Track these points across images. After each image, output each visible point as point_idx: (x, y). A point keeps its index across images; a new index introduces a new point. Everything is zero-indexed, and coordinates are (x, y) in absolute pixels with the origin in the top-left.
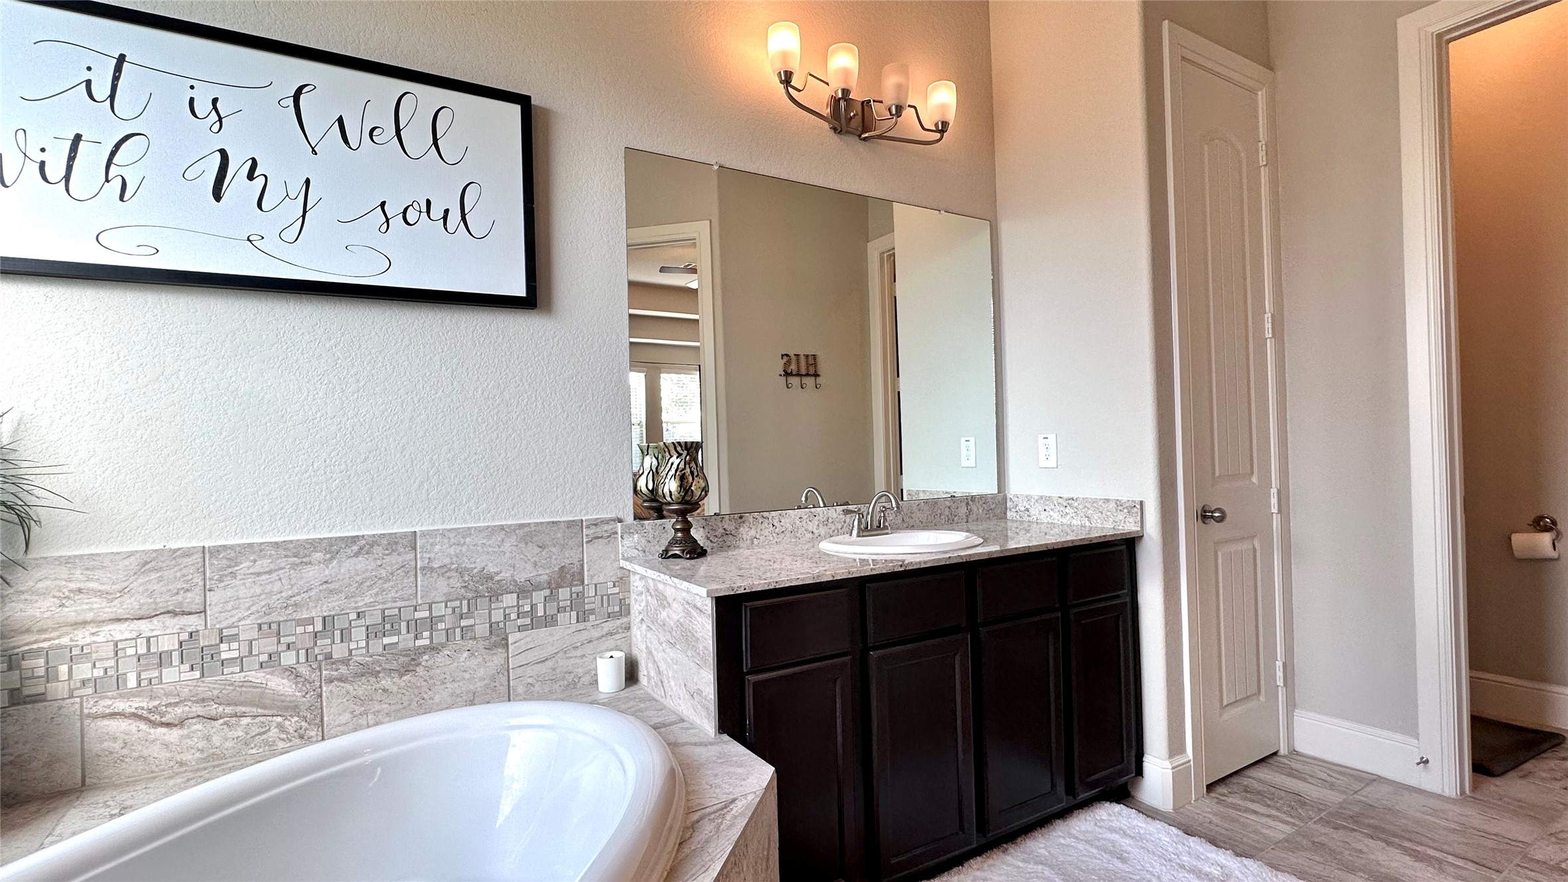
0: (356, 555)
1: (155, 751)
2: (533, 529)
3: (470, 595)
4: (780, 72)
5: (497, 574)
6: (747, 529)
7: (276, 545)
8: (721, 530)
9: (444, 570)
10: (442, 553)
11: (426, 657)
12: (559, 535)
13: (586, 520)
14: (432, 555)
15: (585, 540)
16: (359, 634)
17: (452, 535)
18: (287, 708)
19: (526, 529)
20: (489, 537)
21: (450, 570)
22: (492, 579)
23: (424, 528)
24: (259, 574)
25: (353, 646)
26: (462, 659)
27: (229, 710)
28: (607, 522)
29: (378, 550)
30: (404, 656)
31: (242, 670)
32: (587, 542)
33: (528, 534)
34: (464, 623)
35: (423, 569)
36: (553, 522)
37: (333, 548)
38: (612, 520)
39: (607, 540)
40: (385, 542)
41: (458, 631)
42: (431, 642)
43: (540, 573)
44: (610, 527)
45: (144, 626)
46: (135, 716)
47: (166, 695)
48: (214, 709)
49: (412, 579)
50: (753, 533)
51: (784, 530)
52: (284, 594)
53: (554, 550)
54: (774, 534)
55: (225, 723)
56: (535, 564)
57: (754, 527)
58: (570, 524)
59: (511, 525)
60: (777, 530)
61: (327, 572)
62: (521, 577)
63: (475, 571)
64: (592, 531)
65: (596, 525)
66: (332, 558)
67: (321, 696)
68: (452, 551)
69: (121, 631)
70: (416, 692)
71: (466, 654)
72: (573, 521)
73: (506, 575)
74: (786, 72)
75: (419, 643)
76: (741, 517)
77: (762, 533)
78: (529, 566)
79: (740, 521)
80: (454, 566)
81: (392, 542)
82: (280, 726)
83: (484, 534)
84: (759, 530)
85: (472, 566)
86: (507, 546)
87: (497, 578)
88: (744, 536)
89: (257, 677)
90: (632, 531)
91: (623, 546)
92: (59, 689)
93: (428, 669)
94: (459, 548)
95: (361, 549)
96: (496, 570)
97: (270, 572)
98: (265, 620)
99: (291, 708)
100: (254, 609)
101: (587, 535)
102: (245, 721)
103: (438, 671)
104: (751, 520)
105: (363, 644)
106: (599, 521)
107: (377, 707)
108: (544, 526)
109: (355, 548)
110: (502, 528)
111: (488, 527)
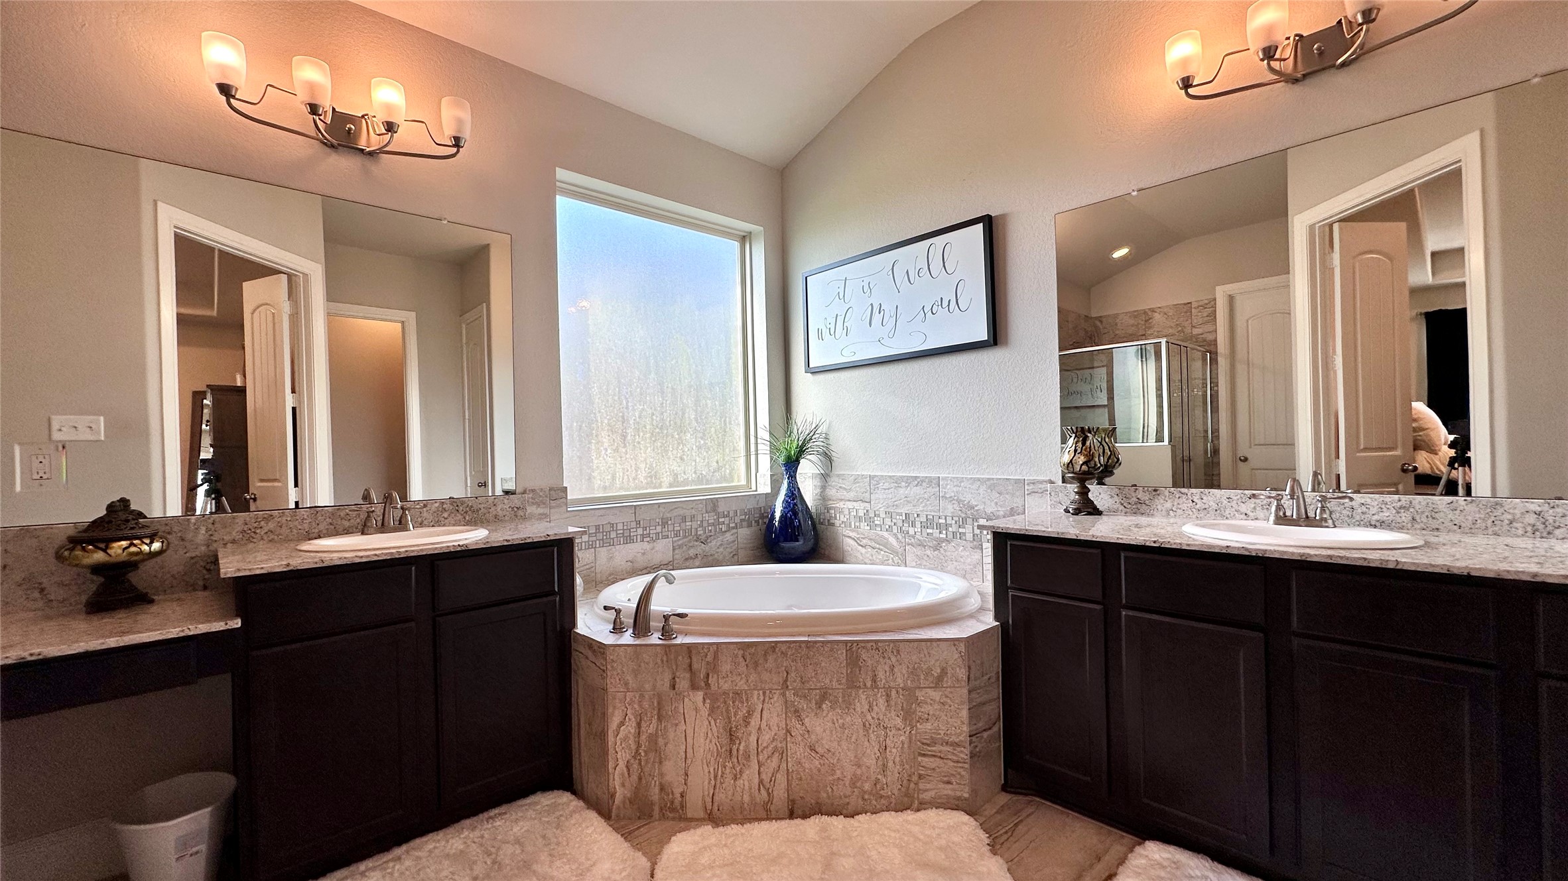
0: (916, 486)
1: (859, 555)
2: (995, 482)
3: (963, 515)
5: (976, 506)
7: (890, 477)
9: (951, 499)
10: (950, 490)
11: (944, 544)
12: (1010, 488)
13: (1027, 480)
14: (946, 491)
15: (1026, 493)
16: (918, 525)
17: (955, 480)
18: (894, 552)
19: (992, 482)
20: (972, 484)
21: (954, 500)
22: (974, 508)
23: (944, 476)
24: (885, 489)
25: (916, 530)
26: (960, 550)
27: (878, 546)
28: (1041, 482)
29: (924, 484)
30: (935, 541)
31: (881, 530)
32: (1028, 494)
33: (993, 485)
34: (961, 530)
35: (942, 497)
36: (1007, 479)
37: (910, 480)
38: (1046, 482)
39: (1040, 495)
40: (927, 480)
41: (958, 534)
42: (947, 537)
43: (1000, 509)
44: (1044, 486)
45: (855, 504)
46: (854, 539)
47: (862, 534)
48: (873, 544)
49: (938, 501)
50: (1168, 505)
52: (893, 500)
53: (1007, 496)
54: (1194, 510)
55: (877, 551)
56: (996, 503)
57: (1169, 501)
58: (1017, 481)
59: (983, 478)
61: (906, 492)
62: (989, 510)
63: (965, 502)
64: (1031, 487)
65: (1033, 483)
66: (908, 486)
67: (905, 550)
68: (955, 489)
69: (850, 505)
70: (940, 561)
71: (962, 548)
72: (1019, 479)
73: (981, 507)
74: (1183, 80)
75: (941, 536)
76: (1155, 490)
78: (993, 504)
79: (1154, 493)
80: (956, 498)
81: (930, 481)
82: (892, 559)
83: (970, 482)
85: (964, 499)
86: (981, 491)
87: (976, 508)
89: (886, 534)
90: (1057, 490)
91: (1050, 500)
92: (837, 523)
93: (945, 551)
94: (958, 488)
95: (918, 483)
96: (976, 504)
97: (888, 489)
98: (887, 510)
99: (895, 552)
100: (884, 504)
101: (1028, 490)
102: (882, 553)
103: (949, 553)
105: (919, 530)
106: (1036, 481)
107: (925, 563)
108: (1001, 480)
109: (916, 482)
110: (979, 479)
111: (971, 478)
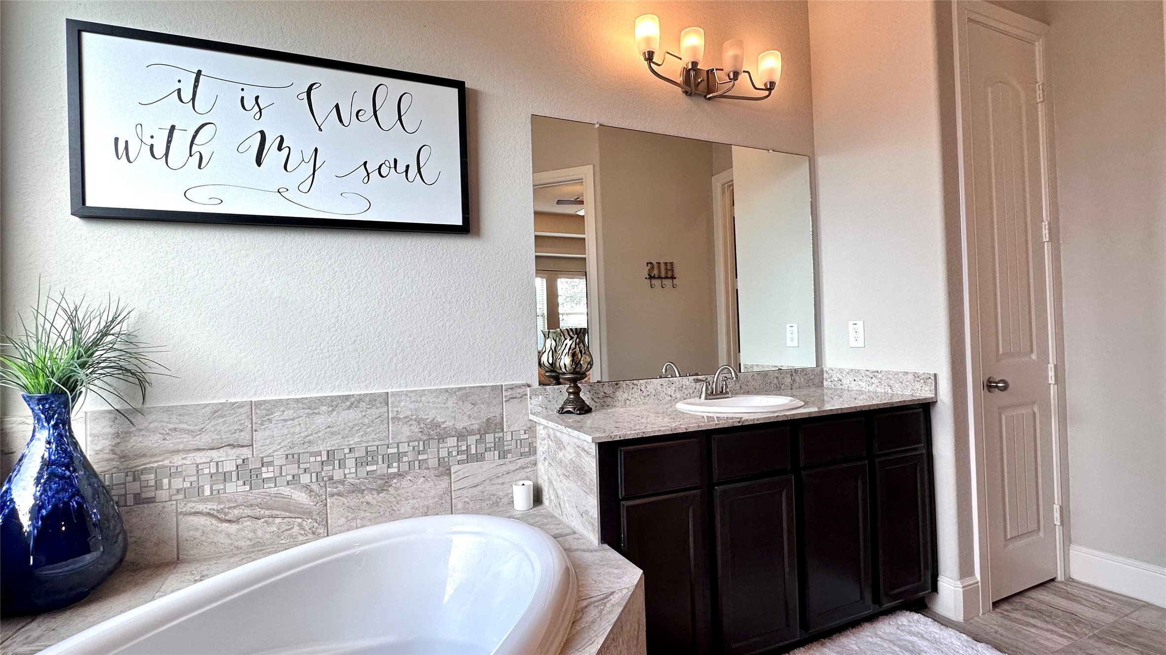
0: (349, 408)
1: (222, 539)
2: (468, 391)
3: (425, 438)
4: (645, 53)
5: (443, 423)
6: (621, 393)
7: (297, 401)
8: (602, 394)
9: (407, 420)
10: (405, 408)
11: (395, 481)
12: (486, 396)
13: (505, 385)
14: (399, 409)
15: (504, 400)
16: (350, 463)
17: (413, 395)
18: (304, 513)
19: (464, 391)
20: (437, 397)
21: (411, 420)
22: (440, 427)
23: (393, 390)
24: (286, 420)
25: (347, 471)
26: (419, 483)
27: (267, 513)
28: (520, 386)
29: (363, 404)
30: (381, 479)
31: (276, 486)
32: (506, 401)
33: (464, 395)
34: (421, 457)
35: (393, 418)
36: (482, 387)
37: (334, 403)
38: (524, 385)
39: (519, 400)
40: (367, 399)
41: (417, 463)
42: (399, 470)
43: (473, 422)
44: (522, 390)
45: (214, 454)
46: (209, 514)
47: (229, 501)
48: (258, 512)
49: (386, 425)
50: (625, 396)
51: (649, 393)
52: (302, 435)
53: (482, 406)
54: (642, 397)
55: (265, 522)
56: (469, 417)
57: (626, 392)
58: (494, 388)
59: (453, 388)
60: (644, 394)
61: (329, 420)
62: (460, 426)
63: (428, 421)
64: (509, 393)
65: (512, 389)
66: (333, 410)
67: (326, 505)
68: (412, 406)
69: (200, 457)
70: (389, 505)
71: (422, 479)
72: (496, 386)
73: (449, 424)
74: (649, 52)
75: (391, 471)
76: (617, 384)
77: (633, 395)
78: (465, 418)
79: (616, 387)
80: (414, 417)
81: (372, 400)
82: (300, 525)
83: (434, 394)
84: (630, 394)
85: (426, 417)
86: (450, 403)
87: (443, 426)
88: (619, 398)
89: (286, 491)
90: (537, 393)
91: (531, 404)
92: (162, 495)
93: (396, 489)
94: (417, 404)
95: (352, 404)
96: (443, 420)
97: (293, 419)
98: (290, 452)
100: (283, 444)
101: (505, 396)
102: (278, 521)
103: (403, 491)
104: (624, 386)
105: (353, 470)
106: (514, 386)
107: (362, 514)
108: (476, 389)
109: (348, 403)
110: (446, 390)
111: (437, 390)
